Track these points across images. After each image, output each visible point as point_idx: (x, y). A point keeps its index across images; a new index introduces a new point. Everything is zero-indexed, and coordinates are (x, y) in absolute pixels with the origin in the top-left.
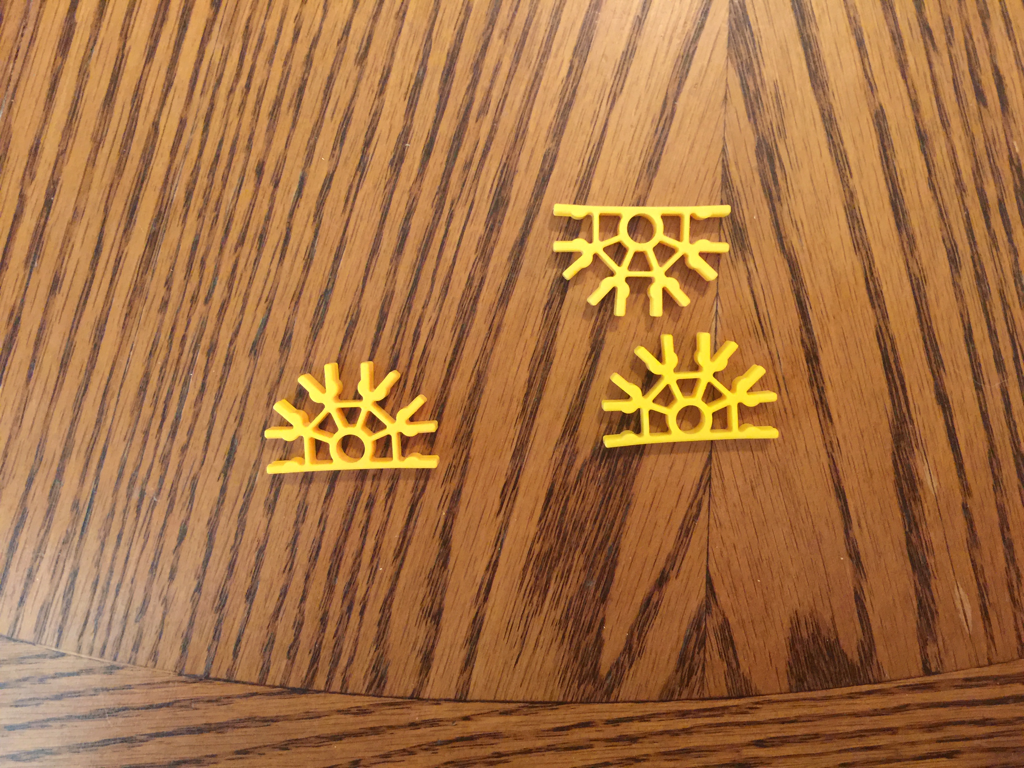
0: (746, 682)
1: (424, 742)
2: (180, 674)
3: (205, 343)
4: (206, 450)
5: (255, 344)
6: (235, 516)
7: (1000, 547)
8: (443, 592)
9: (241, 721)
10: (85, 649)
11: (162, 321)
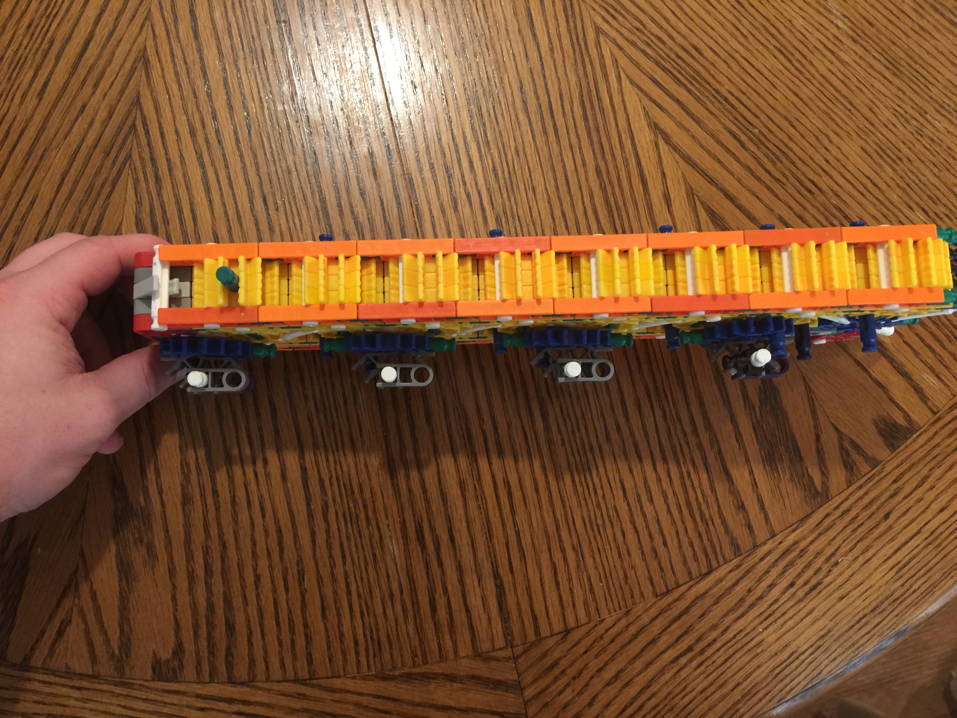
0: (874, 459)
1: (770, 563)
2: (657, 596)
3: (587, 447)
4: (612, 492)
5: (607, 437)
6: (640, 514)
7: (926, 349)
8: (739, 493)
9: (694, 601)
10: (612, 611)
11: (566, 449)
